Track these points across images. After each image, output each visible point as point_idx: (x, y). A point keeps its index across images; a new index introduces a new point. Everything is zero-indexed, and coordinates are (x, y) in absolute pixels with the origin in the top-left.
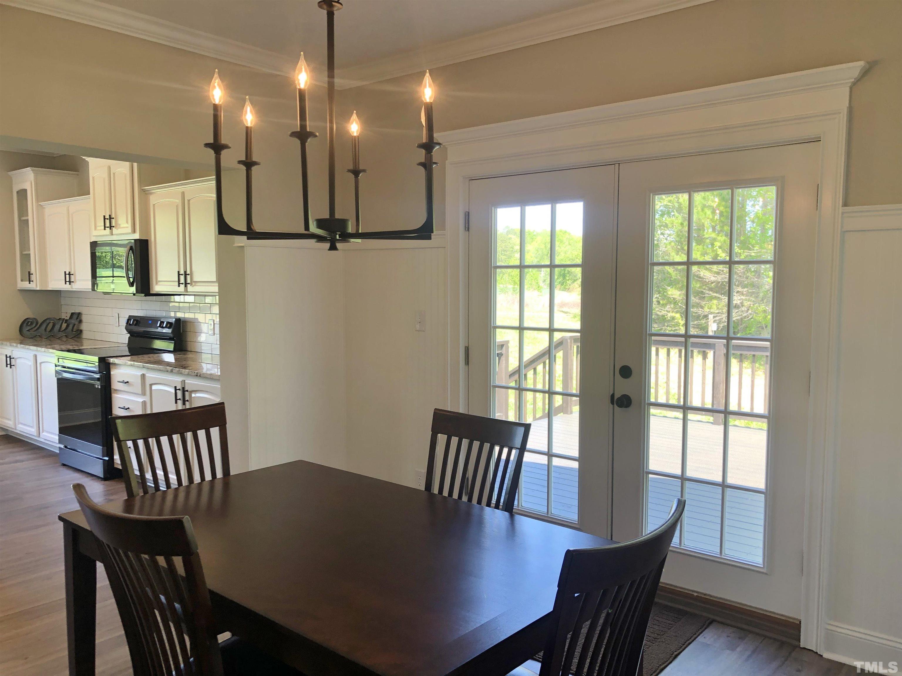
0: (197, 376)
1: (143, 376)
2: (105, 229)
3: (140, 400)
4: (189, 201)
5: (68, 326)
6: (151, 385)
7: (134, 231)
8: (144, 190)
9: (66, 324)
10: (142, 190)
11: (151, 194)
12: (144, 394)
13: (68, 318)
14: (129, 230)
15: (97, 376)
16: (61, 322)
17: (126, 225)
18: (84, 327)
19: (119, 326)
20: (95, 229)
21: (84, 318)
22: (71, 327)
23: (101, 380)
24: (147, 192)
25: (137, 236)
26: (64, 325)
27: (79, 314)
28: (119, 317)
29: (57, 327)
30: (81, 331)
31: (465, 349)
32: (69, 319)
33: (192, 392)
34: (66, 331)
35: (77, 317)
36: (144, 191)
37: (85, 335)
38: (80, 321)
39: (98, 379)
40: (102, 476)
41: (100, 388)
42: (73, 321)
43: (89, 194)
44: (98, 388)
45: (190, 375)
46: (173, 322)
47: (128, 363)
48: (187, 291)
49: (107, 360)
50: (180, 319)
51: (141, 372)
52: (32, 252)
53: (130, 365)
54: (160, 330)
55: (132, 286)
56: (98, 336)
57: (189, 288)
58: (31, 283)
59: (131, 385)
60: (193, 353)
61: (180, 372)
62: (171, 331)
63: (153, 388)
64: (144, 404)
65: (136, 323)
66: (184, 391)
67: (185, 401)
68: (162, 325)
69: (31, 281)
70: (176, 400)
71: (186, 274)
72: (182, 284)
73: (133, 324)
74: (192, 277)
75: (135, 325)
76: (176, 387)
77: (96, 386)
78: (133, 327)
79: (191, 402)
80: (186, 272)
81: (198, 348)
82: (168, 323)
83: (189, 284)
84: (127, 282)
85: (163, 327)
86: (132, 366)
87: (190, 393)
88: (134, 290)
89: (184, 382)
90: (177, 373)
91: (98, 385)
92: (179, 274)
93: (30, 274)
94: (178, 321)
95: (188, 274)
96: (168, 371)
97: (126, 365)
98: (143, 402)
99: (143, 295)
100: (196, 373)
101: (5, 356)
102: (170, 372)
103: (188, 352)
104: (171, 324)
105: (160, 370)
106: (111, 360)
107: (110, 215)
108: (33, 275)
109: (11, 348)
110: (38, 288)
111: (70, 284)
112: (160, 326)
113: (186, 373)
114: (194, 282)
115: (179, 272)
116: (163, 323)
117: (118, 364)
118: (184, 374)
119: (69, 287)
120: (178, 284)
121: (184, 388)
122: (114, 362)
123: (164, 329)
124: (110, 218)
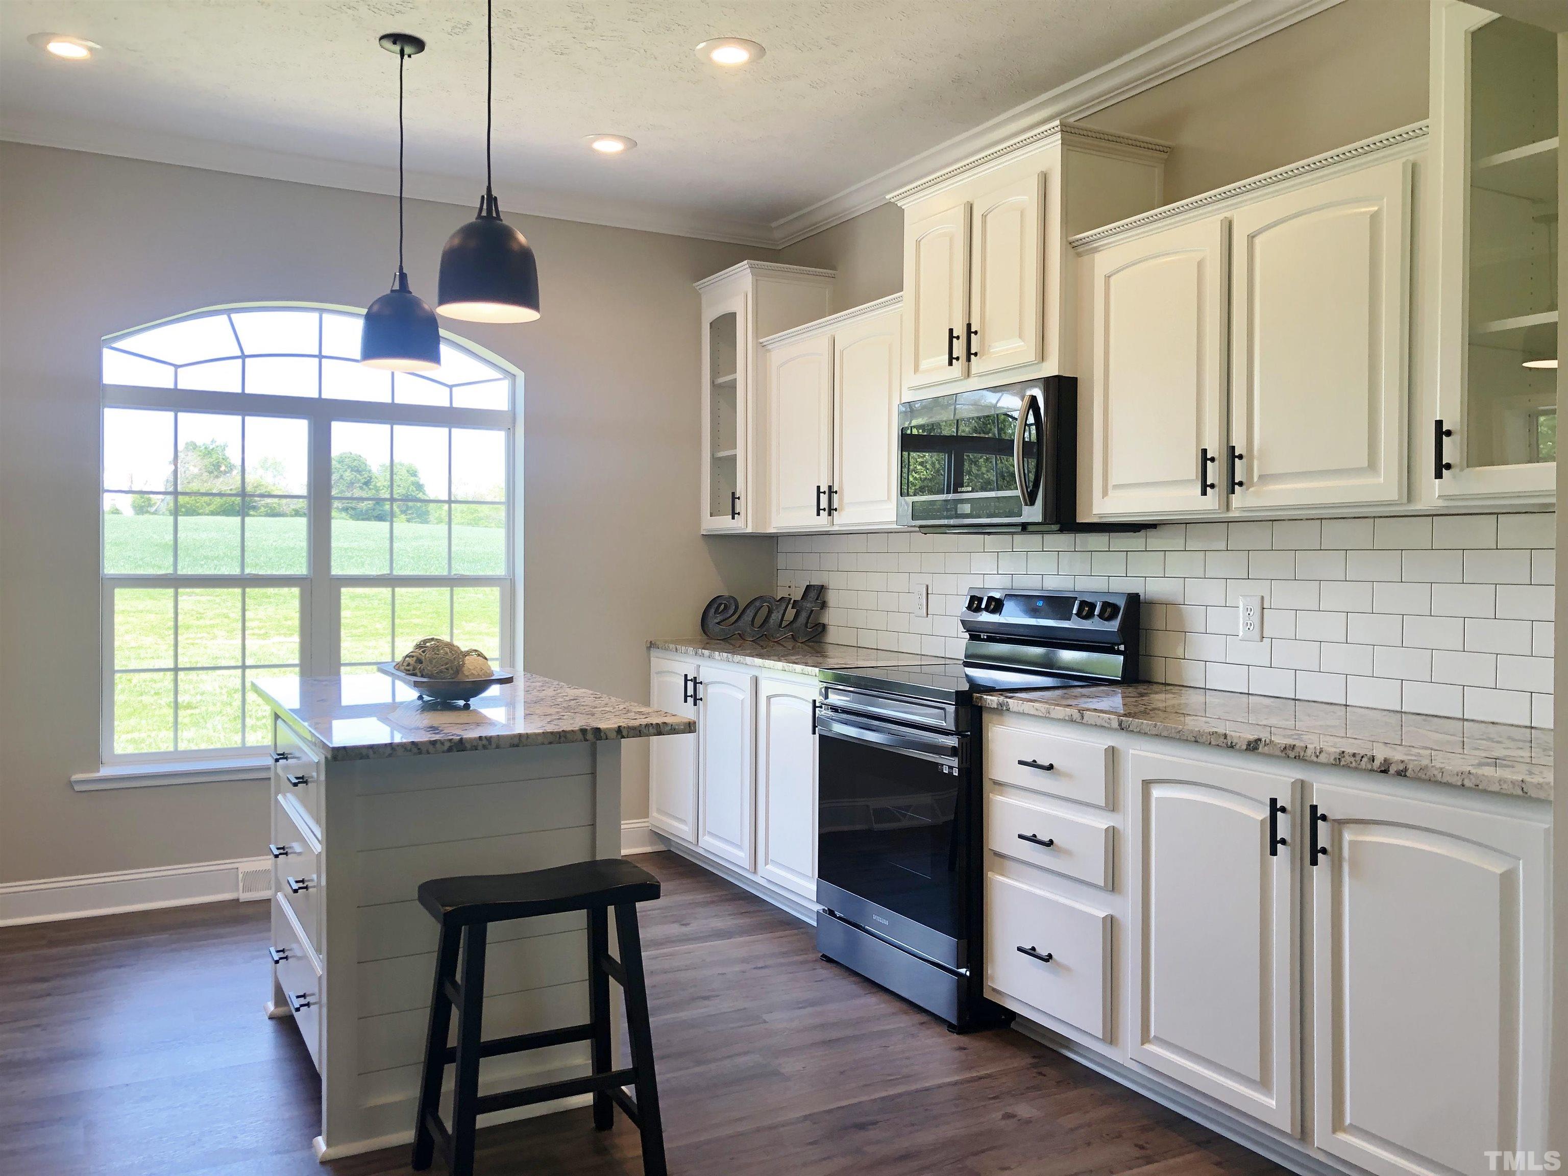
0: (1384, 772)
1: (1112, 754)
2: (951, 365)
3: (1101, 822)
4: (1251, 240)
5: (797, 615)
6: (1147, 784)
7: (1042, 356)
8: (1074, 244)
9: (795, 611)
10: (1073, 242)
11: (1096, 250)
12: (1112, 804)
13: (798, 597)
14: (1031, 356)
15: (952, 741)
16: (784, 605)
17: (1019, 345)
18: (831, 617)
19: (927, 615)
20: (916, 369)
21: (832, 597)
22: (804, 615)
23: (960, 754)
24: (1080, 249)
25: (1051, 369)
26: (791, 613)
27: (821, 590)
28: (928, 593)
29: (776, 617)
30: (824, 627)
32: (802, 599)
33: (1341, 823)
34: (794, 625)
35: (817, 596)
36: (1072, 245)
37: (833, 636)
38: (824, 605)
39: (954, 752)
40: (954, 1021)
41: (956, 773)
42: (808, 605)
43: (900, 290)
44: (951, 774)
45: (1347, 767)
46: (1122, 603)
47: (1060, 712)
48: (1228, 508)
49: (977, 698)
50: (1137, 595)
51: (1100, 742)
52: (740, 453)
53: (1064, 720)
54: (1074, 623)
55: (1032, 503)
56: (867, 640)
57: (1239, 499)
58: (733, 518)
59: (1068, 776)
60: (1175, 689)
61: (1292, 755)
62: (1114, 626)
63: (1157, 792)
64: (1113, 836)
65: (996, 606)
66: (1315, 816)
67: (1315, 852)
68: (1087, 609)
69: (734, 514)
70: (1274, 843)
71: (1232, 455)
72: (1212, 486)
73: (987, 609)
74: (1256, 463)
75: (993, 612)
76: (1273, 801)
77: (946, 771)
78: (985, 617)
79: (1340, 858)
80: (1233, 448)
81: (1193, 674)
82: (1106, 605)
83: (1241, 484)
84: (1018, 493)
85: (1090, 615)
86: (1072, 721)
87: (1336, 824)
88: (1034, 513)
89: (1302, 787)
90: (1278, 757)
91: (951, 768)
92: (1205, 458)
93: (734, 498)
94: (1134, 599)
95: (1240, 457)
96: (1232, 747)
97: (1047, 718)
98: (1107, 830)
99: (1055, 527)
100: (1377, 763)
101: (683, 678)
102: (1240, 751)
103: (1155, 686)
104: (1115, 608)
105: (1196, 741)
106: (992, 700)
107: (969, 326)
108: (742, 498)
109: (698, 661)
110: (749, 530)
111: (830, 514)
112: (1079, 614)
113: (1323, 758)
114: (1260, 477)
115: (1204, 451)
116: (1092, 606)
117: (1018, 713)
118: (1312, 762)
119: (822, 522)
120: (1199, 490)
121: (1314, 808)
122: (1001, 705)
123: (1089, 622)
124: (969, 332)
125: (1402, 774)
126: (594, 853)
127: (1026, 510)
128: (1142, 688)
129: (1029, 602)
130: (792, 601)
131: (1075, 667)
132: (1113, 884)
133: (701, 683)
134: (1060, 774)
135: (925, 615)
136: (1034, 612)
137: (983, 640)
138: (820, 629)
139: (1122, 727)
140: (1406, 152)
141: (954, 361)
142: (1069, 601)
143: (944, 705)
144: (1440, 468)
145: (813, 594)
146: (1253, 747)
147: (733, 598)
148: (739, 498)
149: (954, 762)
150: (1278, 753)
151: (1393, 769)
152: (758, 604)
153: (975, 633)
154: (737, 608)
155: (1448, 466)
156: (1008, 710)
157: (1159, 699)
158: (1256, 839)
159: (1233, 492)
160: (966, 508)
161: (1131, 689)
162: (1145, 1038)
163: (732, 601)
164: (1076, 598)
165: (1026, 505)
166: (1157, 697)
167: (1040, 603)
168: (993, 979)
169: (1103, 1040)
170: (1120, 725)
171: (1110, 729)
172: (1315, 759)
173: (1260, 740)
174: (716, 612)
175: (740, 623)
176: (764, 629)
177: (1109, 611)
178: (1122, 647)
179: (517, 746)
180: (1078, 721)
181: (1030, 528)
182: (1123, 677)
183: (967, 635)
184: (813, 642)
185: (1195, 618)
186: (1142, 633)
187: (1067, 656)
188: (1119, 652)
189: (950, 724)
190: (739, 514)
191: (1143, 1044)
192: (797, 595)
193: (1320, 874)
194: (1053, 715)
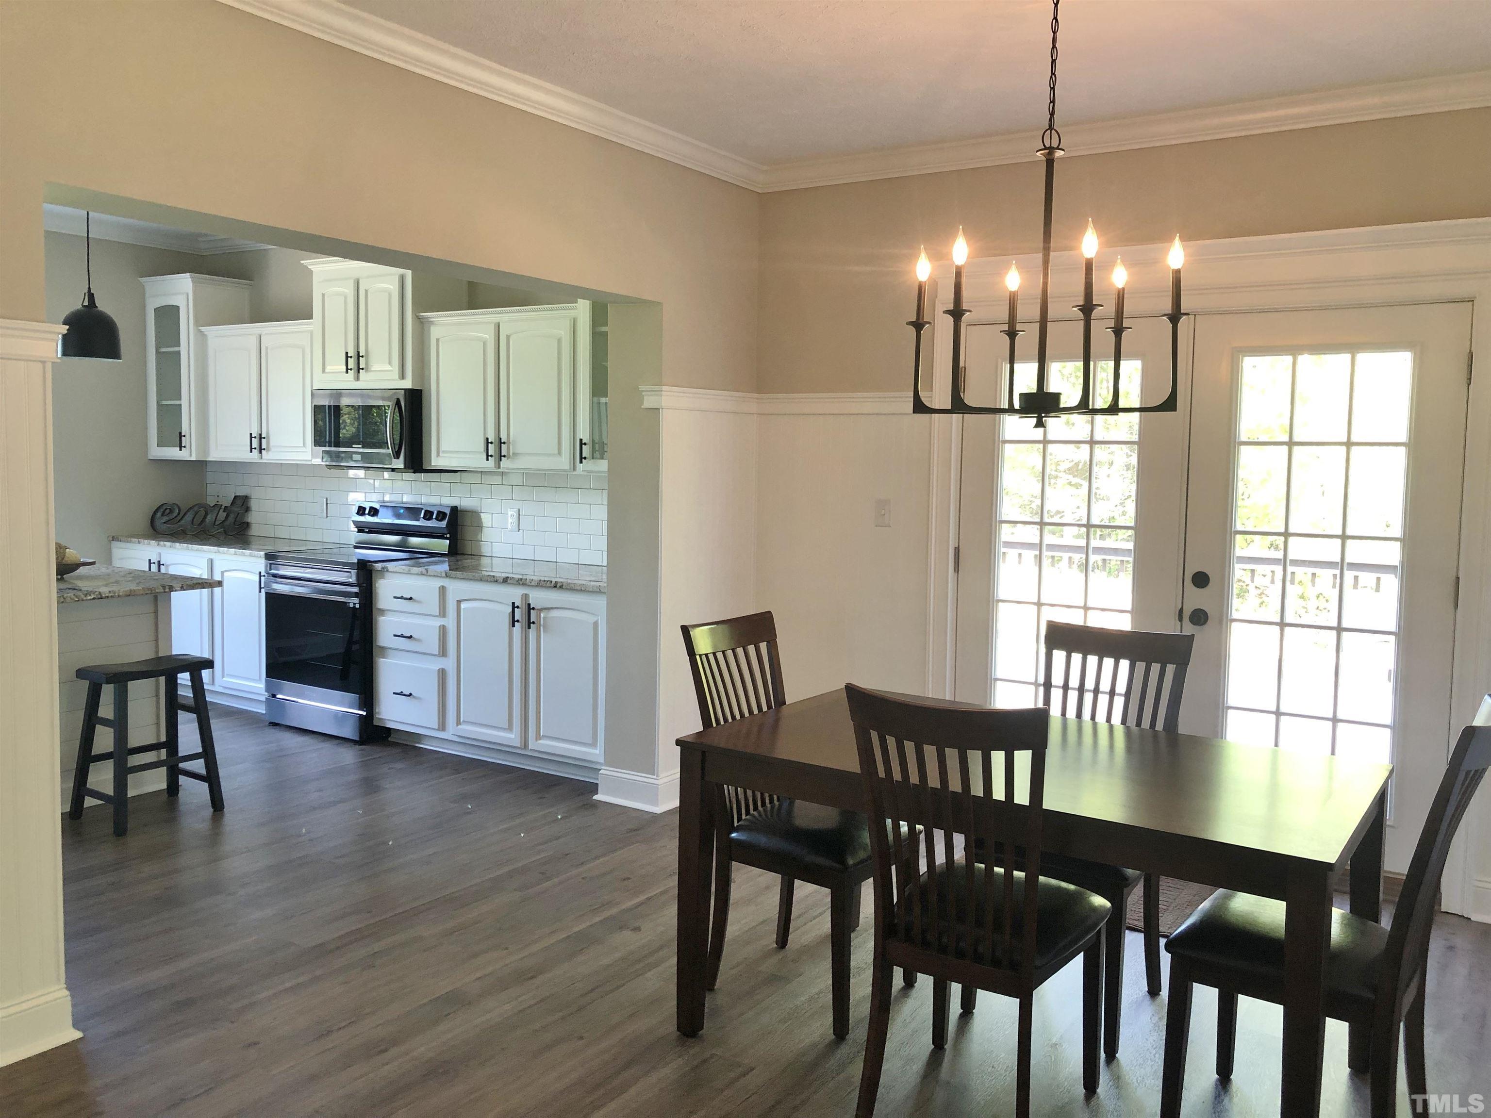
0: (555, 587)
1: (443, 590)
2: (347, 372)
3: (438, 622)
4: (508, 337)
5: (227, 516)
6: (459, 602)
7: (403, 376)
8: (420, 318)
9: (225, 513)
10: (417, 316)
11: (434, 323)
12: (442, 614)
13: (228, 504)
14: (396, 375)
15: (355, 590)
16: (217, 510)
17: (389, 368)
18: (253, 517)
19: (327, 516)
20: (324, 371)
21: (253, 504)
22: (232, 516)
23: (360, 596)
24: (423, 320)
25: (408, 384)
26: (222, 515)
27: (245, 499)
28: (327, 504)
29: (210, 517)
30: (248, 525)
31: (955, 550)
32: (231, 505)
33: (541, 610)
34: (225, 524)
35: (242, 503)
36: (418, 318)
37: (254, 531)
38: (248, 509)
39: (356, 595)
40: (357, 738)
41: (357, 606)
42: (236, 509)
43: (310, 316)
44: (354, 607)
45: (542, 586)
46: (448, 511)
47: (415, 570)
48: (499, 467)
49: (370, 565)
50: (456, 507)
51: (438, 583)
52: (184, 402)
53: (417, 574)
54: (422, 523)
55: (398, 458)
56: (283, 533)
57: (505, 463)
58: (181, 450)
59: (419, 602)
60: (476, 557)
61: (521, 583)
62: (444, 524)
63: (463, 605)
64: (443, 630)
65: (374, 512)
66: (529, 608)
67: (529, 623)
68: (428, 515)
69: (181, 447)
70: (514, 622)
71: (501, 443)
72: (491, 456)
73: (369, 514)
74: (511, 447)
75: (373, 516)
76: (513, 604)
77: (351, 606)
78: (368, 519)
79: (540, 625)
80: (501, 439)
81: (485, 549)
82: (439, 512)
83: (504, 456)
84: (390, 451)
85: (430, 519)
86: (422, 574)
87: (538, 611)
88: (399, 463)
89: (526, 596)
90: (515, 584)
91: (354, 604)
92: (487, 442)
93: (181, 436)
94: (454, 510)
95: (504, 443)
96: (496, 581)
97: (409, 573)
98: (440, 626)
99: (412, 471)
100: (553, 583)
101: (148, 562)
102: (500, 583)
103: (466, 556)
104: (444, 514)
105: (481, 580)
106: (379, 566)
107: (358, 353)
108: (188, 436)
109: (158, 549)
110: (193, 458)
111: (261, 452)
112: (424, 518)
113: (533, 583)
114: (513, 454)
115: (487, 439)
116: (432, 513)
117: (393, 572)
118: (529, 585)
119: (254, 456)
120: (485, 457)
121: (529, 605)
122: (383, 568)
123: (430, 522)
124: (359, 356)
125: (561, 587)
126: (157, 652)
127: (394, 460)
128: (459, 557)
129: (395, 510)
130: (223, 507)
131: (421, 546)
132: (443, 652)
133: (163, 565)
134: (415, 601)
135: (325, 516)
136: (398, 516)
137: (366, 532)
138: (245, 526)
139: (447, 576)
140: (573, 313)
141: (349, 371)
142: (419, 510)
143: (350, 570)
144: (582, 458)
145: (239, 502)
146: (505, 580)
147: (177, 505)
148: (184, 436)
149: (356, 600)
150: (516, 583)
151: (558, 585)
152: (196, 509)
153: (361, 528)
154: (180, 510)
155: (585, 458)
156: (387, 571)
157: (468, 562)
158: (507, 620)
159: (501, 460)
160: (358, 457)
161: (453, 558)
162: (458, 723)
163: (176, 506)
164: (422, 509)
165: (395, 458)
166: (466, 561)
167: (402, 511)
168: (378, 713)
169: (438, 730)
170: (446, 575)
171: (441, 577)
172: (530, 584)
173: (508, 577)
174: (162, 515)
175: (183, 522)
176: (202, 526)
177: (441, 516)
178: (448, 536)
179: (129, 596)
180: (426, 574)
181: (396, 470)
182: (449, 552)
183: (356, 530)
184: (240, 535)
185: (486, 519)
186: (459, 528)
187: (414, 541)
188: (447, 538)
189: (353, 580)
190: (185, 447)
191: (457, 726)
192: (227, 502)
193: (532, 633)
194: (412, 572)
